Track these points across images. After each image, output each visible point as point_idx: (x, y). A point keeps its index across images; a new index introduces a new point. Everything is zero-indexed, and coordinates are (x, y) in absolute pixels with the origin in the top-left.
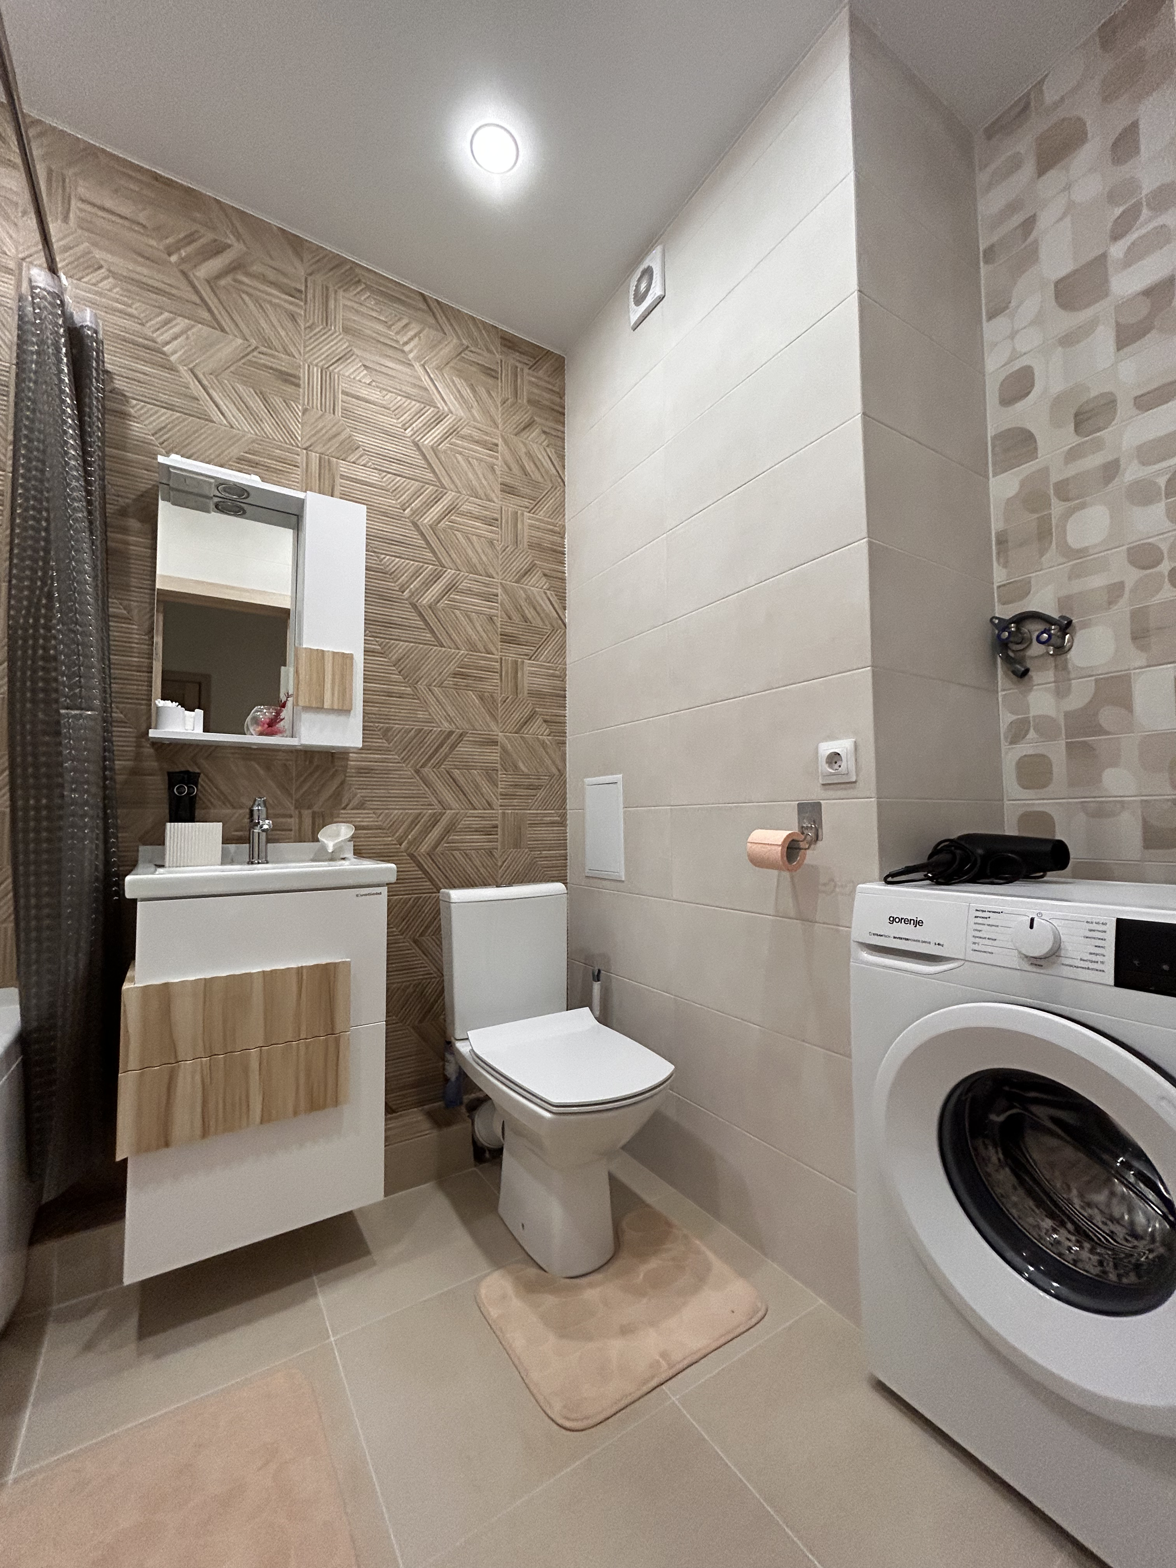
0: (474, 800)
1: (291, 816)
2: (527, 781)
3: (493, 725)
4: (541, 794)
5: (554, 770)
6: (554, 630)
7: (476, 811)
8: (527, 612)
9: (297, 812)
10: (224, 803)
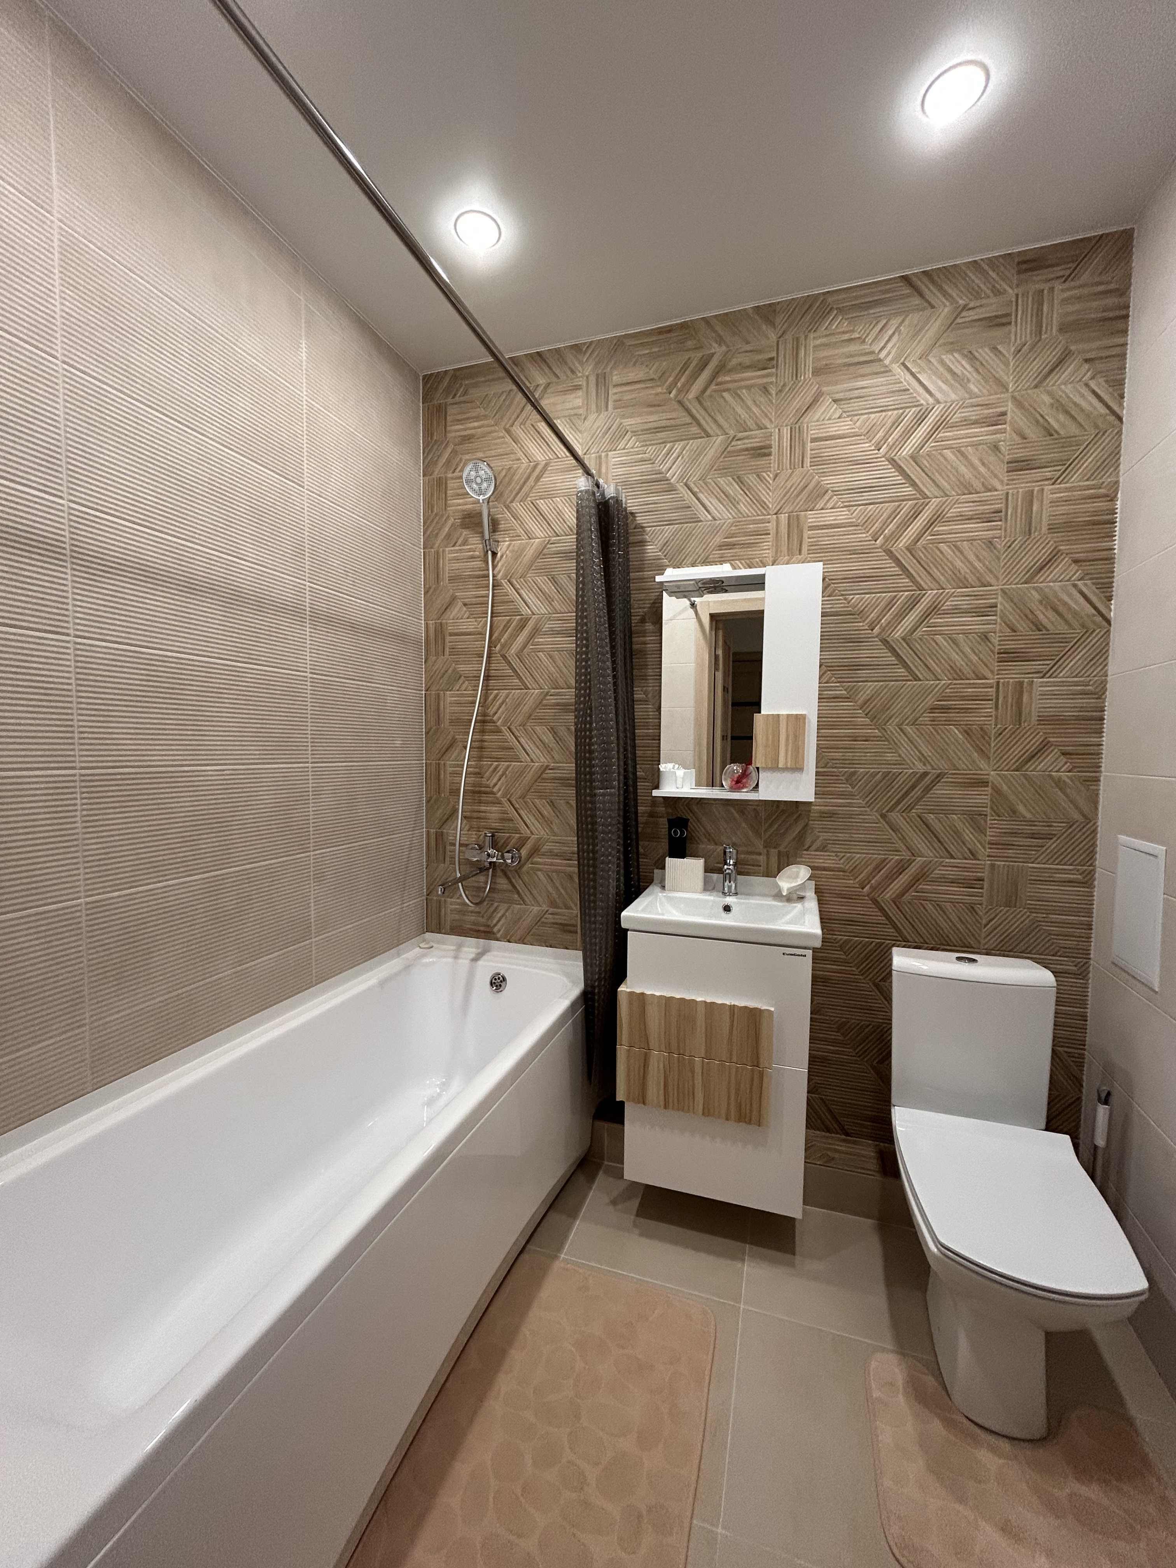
0: (952, 849)
1: (760, 854)
2: (1028, 829)
3: (983, 764)
4: (1051, 844)
5: (1076, 816)
6: (1088, 631)
7: (952, 860)
8: (1041, 617)
9: (765, 851)
10: (709, 840)
